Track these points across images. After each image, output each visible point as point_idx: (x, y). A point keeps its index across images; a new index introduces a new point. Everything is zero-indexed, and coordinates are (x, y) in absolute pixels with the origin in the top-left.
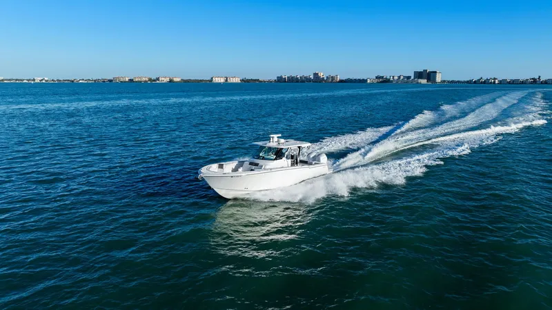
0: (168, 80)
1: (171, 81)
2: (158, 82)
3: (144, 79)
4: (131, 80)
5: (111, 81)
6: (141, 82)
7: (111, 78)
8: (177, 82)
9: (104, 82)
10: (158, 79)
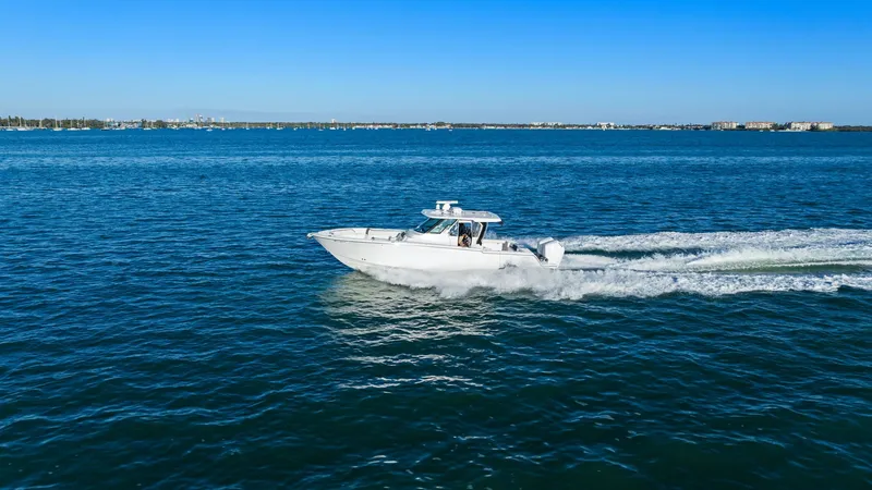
0: (808, 126)
1: (814, 129)
2: (788, 130)
3: (764, 126)
4: (741, 128)
5: (707, 128)
6: (758, 130)
7: (709, 124)
8: (825, 131)
9: (697, 129)
10: (789, 126)
